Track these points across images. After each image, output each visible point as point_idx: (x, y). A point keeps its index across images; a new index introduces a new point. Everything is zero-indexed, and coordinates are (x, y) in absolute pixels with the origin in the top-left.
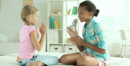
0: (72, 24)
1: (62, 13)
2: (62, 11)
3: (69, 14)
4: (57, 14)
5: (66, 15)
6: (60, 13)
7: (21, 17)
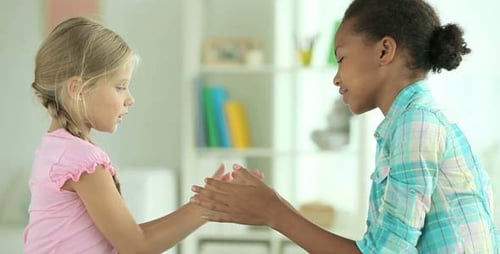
0: (329, 118)
1: (269, 58)
2: (266, 46)
3: (307, 60)
4: (242, 61)
5: (293, 71)
6: (255, 60)
7: (34, 85)
